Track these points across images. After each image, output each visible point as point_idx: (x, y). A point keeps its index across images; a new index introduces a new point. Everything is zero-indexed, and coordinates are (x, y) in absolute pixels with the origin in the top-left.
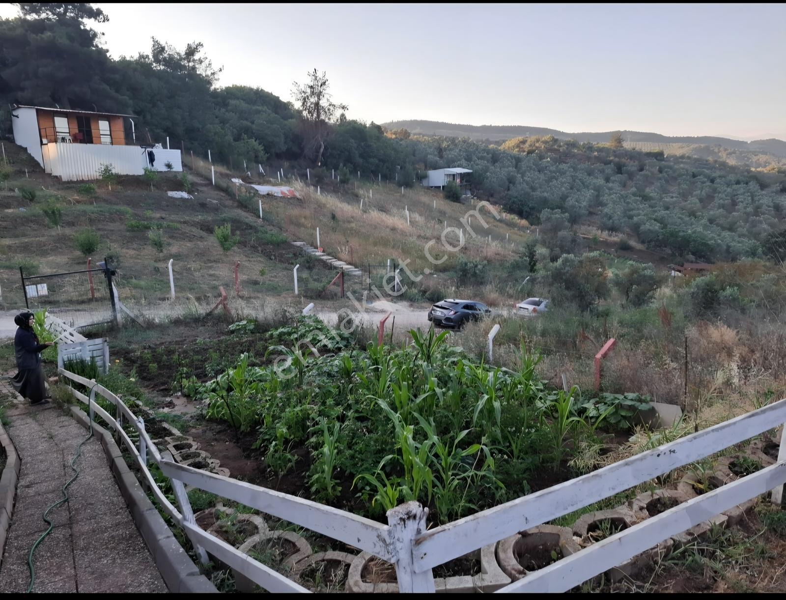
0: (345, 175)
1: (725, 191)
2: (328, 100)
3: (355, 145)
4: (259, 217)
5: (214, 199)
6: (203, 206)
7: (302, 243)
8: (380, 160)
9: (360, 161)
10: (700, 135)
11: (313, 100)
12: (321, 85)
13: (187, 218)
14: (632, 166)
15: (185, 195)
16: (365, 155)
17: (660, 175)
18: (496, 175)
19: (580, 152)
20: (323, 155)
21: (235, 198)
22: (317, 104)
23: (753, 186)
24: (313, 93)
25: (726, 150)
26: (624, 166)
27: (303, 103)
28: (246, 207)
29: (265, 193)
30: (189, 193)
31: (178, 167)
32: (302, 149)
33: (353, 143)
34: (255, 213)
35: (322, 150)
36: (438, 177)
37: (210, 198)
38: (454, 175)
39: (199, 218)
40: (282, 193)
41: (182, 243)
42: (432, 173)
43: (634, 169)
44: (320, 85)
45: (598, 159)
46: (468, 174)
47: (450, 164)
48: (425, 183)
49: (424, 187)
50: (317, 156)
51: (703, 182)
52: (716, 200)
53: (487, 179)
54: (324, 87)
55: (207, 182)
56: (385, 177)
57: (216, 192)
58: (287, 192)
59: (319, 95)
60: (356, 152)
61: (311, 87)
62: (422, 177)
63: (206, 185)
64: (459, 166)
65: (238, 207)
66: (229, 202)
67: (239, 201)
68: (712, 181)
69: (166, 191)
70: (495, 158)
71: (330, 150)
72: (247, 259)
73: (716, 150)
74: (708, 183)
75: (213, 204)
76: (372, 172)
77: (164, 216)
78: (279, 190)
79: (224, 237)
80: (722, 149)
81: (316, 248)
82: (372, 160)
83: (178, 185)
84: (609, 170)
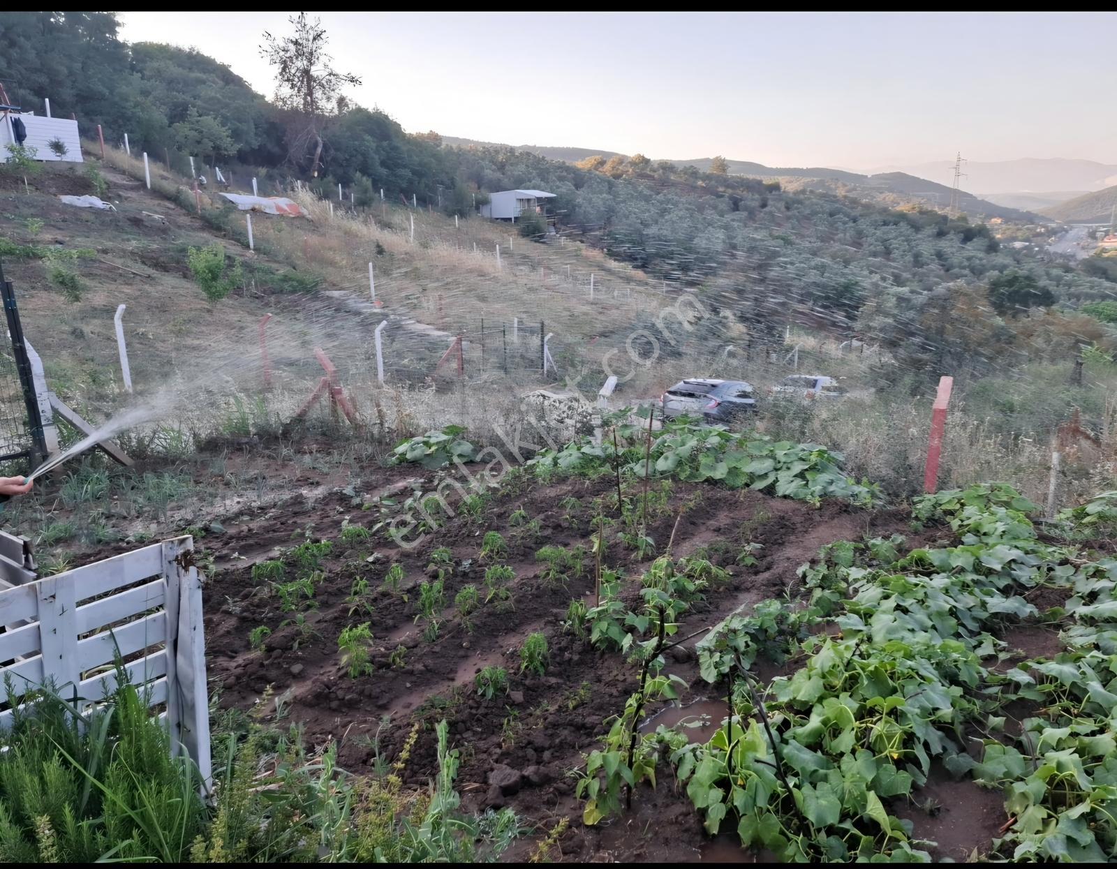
0: (366, 191)
1: (875, 234)
2: (326, 66)
3: (374, 145)
4: (248, 247)
5: (156, 212)
6: (137, 222)
7: (342, 292)
8: (414, 172)
9: (384, 171)
10: (810, 167)
11: (300, 64)
12: (314, 39)
13: (109, 244)
14: (752, 200)
15: (98, 203)
16: (391, 162)
17: (789, 213)
18: (590, 202)
19: (679, 179)
20: (321, 159)
21: (196, 213)
22: (306, 72)
23: (903, 226)
24: (299, 54)
25: (845, 185)
26: (741, 200)
27: (284, 69)
28: (219, 229)
29: (248, 207)
30: (104, 198)
31: (74, 153)
32: (284, 148)
33: (370, 142)
34: (238, 241)
35: (319, 150)
36: (506, 203)
37: (149, 210)
38: (529, 200)
39: (133, 244)
40: (279, 208)
41: (113, 287)
42: (496, 197)
43: (755, 204)
44: (311, 38)
45: (706, 190)
46: (549, 200)
47: (519, 183)
48: (485, 211)
49: (485, 219)
50: (311, 161)
51: (845, 223)
52: (865, 246)
53: (580, 207)
54: (319, 42)
55: (137, 183)
56: (424, 201)
57: (157, 202)
58: (286, 208)
59: (311, 57)
60: (376, 157)
61: (296, 43)
62: (482, 203)
63: (132, 188)
64: (534, 188)
65: (202, 229)
66: (184, 220)
67: (203, 218)
68: (855, 221)
69: (55, 195)
70: (579, 180)
71: (332, 152)
72: (254, 318)
73: (833, 186)
74: (851, 224)
75: (154, 220)
76: (402, 191)
77: (60, 238)
78: (272, 204)
79: (210, 271)
80: (840, 184)
81: (369, 299)
82: (402, 172)
83: (81, 185)
84: (723, 205)
